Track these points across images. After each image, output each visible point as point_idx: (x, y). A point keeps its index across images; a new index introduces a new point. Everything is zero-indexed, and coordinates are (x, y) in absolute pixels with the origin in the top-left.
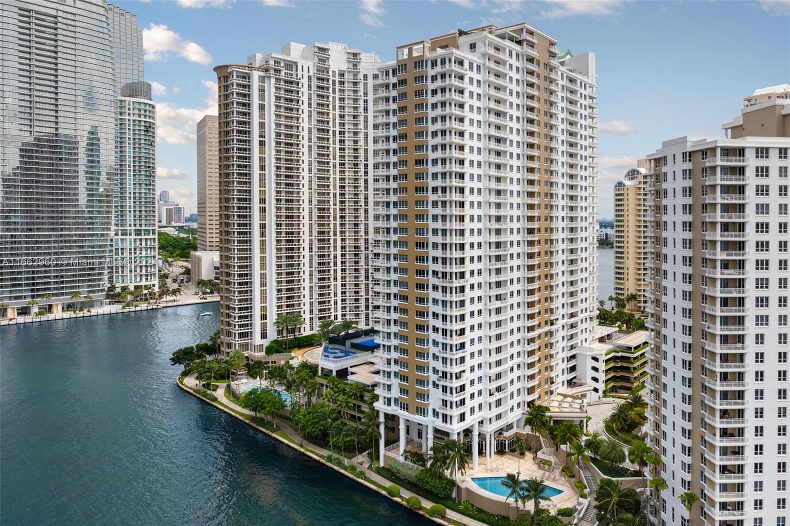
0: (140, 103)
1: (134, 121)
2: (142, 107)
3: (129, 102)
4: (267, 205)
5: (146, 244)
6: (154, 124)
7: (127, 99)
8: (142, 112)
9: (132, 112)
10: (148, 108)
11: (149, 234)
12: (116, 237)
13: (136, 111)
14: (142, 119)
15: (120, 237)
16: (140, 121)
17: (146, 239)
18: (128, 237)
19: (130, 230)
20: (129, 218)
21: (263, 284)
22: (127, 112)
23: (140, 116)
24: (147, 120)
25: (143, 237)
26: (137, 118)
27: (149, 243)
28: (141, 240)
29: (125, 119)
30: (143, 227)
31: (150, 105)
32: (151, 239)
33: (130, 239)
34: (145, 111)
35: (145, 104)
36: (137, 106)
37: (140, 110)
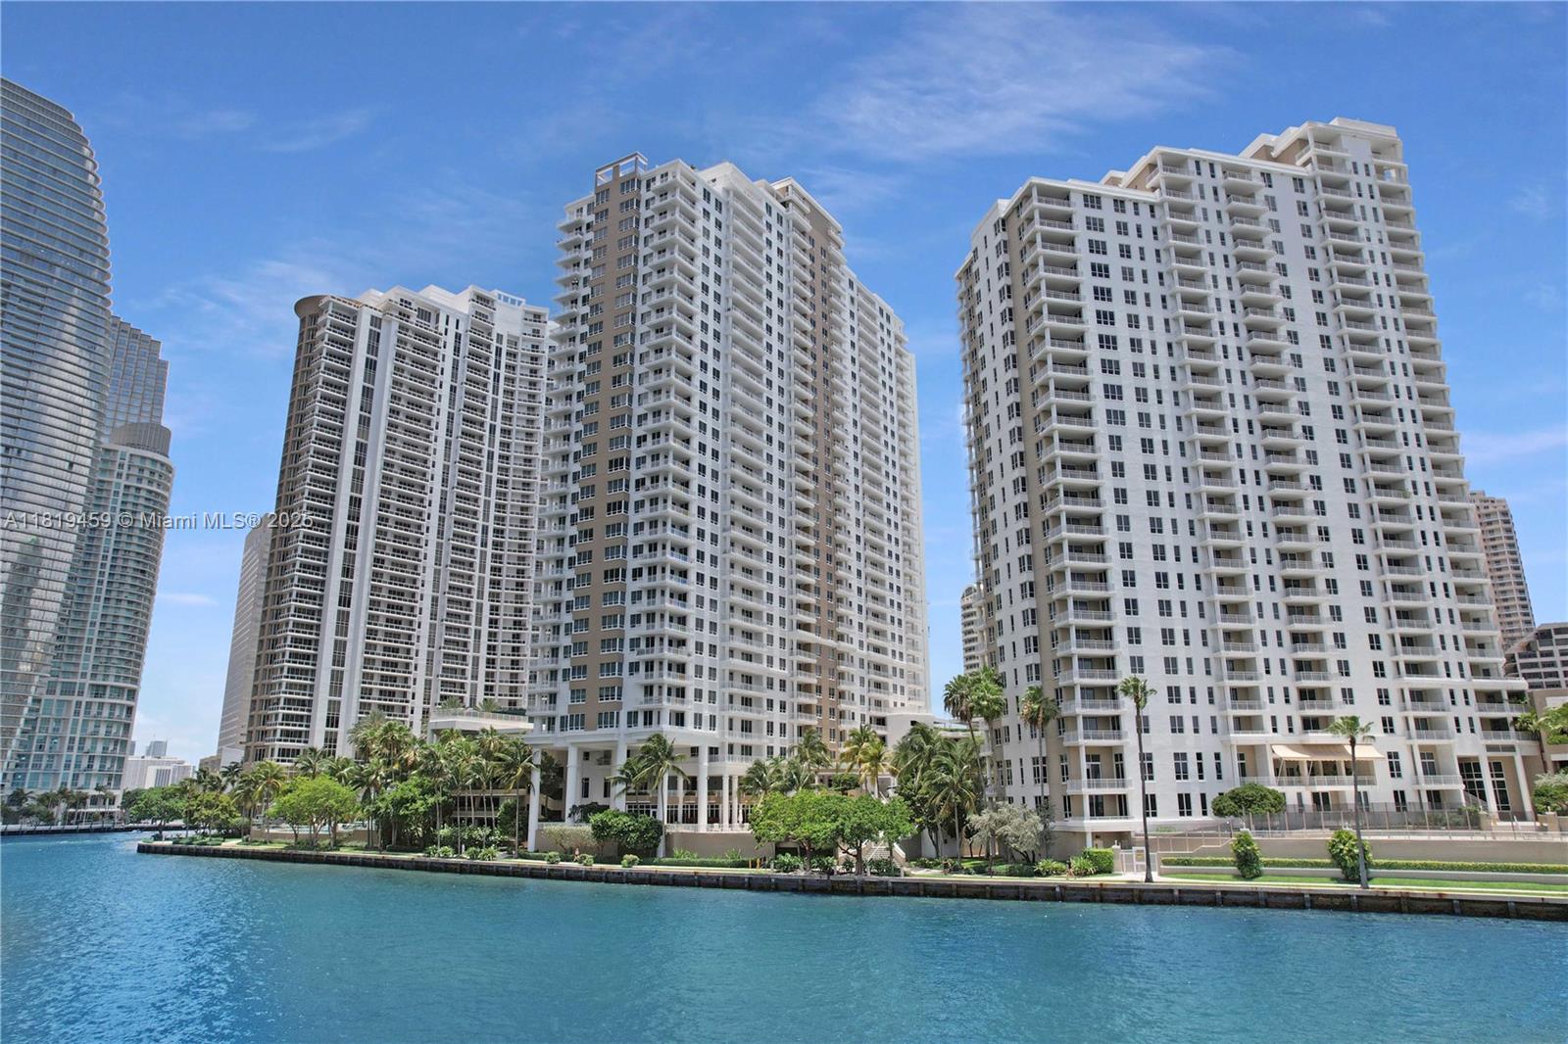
0: (144, 458)
1: (127, 487)
2: (148, 465)
3: (123, 454)
4: (361, 524)
5: (111, 714)
6: (165, 498)
7: (121, 448)
8: (146, 474)
9: (125, 471)
10: (158, 468)
11: (119, 696)
12: (50, 697)
13: (135, 471)
14: (144, 485)
15: (57, 696)
16: (138, 489)
17: (113, 706)
18: (75, 698)
19: (82, 685)
20: (87, 661)
21: (339, 660)
22: (117, 470)
23: (140, 480)
24: (154, 488)
25: (106, 700)
26: (133, 483)
27: (117, 713)
28: (101, 705)
29: (110, 482)
30: (111, 682)
31: (163, 464)
32: (122, 705)
33: (79, 704)
34: (152, 473)
35: (154, 461)
36: (137, 462)
37: (141, 470)
